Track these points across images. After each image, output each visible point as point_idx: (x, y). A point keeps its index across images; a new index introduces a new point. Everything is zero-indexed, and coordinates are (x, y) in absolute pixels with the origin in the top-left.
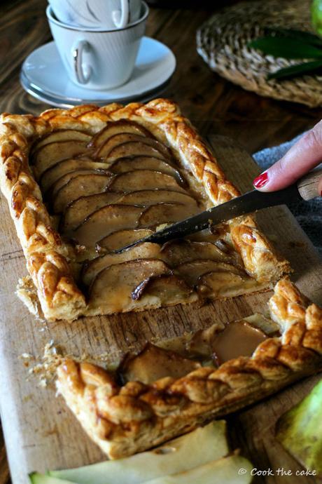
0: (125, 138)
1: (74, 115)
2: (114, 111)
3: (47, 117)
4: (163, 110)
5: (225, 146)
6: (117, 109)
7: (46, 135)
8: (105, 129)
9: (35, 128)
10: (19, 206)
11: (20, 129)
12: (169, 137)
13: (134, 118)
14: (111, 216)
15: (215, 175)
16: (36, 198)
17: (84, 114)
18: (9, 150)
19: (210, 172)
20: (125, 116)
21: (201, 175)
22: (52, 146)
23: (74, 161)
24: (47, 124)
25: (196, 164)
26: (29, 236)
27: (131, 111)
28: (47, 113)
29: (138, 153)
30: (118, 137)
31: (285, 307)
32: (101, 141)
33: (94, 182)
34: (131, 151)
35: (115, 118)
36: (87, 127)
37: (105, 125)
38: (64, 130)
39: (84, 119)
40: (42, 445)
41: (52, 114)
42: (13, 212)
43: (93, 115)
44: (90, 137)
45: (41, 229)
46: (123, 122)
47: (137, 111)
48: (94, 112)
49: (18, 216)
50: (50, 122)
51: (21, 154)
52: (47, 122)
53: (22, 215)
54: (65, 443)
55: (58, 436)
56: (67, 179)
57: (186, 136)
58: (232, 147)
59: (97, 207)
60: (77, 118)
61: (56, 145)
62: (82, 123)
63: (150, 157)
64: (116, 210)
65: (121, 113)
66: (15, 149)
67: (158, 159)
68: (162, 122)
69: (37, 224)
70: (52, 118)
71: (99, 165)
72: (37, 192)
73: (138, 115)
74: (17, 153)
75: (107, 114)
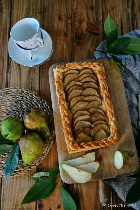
0: (86, 75)
4: (98, 67)
6: (86, 64)
7: (67, 71)
11: (61, 72)
12: (98, 76)
13: (90, 67)
14: (81, 105)
15: (107, 95)
16: (64, 100)
18: (58, 80)
20: (87, 66)
23: (73, 82)
24: (68, 69)
26: (62, 113)
29: (89, 80)
30: (84, 75)
32: (80, 74)
33: (78, 91)
34: (88, 79)
35: (85, 66)
36: (78, 68)
37: (82, 68)
38: (71, 69)
42: (59, 104)
43: (79, 66)
44: (78, 72)
45: (65, 112)
46: (86, 68)
53: (61, 105)
56: (71, 89)
57: (102, 77)
59: (78, 100)
61: (69, 75)
62: (76, 67)
63: (92, 82)
64: (82, 102)
66: (60, 79)
67: (94, 83)
68: (97, 70)
69: (64, 110)
70: (69, 66)
71: (79, 83)
72: (64, 96)
73: (90, 66)
74: (60, 81)
75: (83, 66)
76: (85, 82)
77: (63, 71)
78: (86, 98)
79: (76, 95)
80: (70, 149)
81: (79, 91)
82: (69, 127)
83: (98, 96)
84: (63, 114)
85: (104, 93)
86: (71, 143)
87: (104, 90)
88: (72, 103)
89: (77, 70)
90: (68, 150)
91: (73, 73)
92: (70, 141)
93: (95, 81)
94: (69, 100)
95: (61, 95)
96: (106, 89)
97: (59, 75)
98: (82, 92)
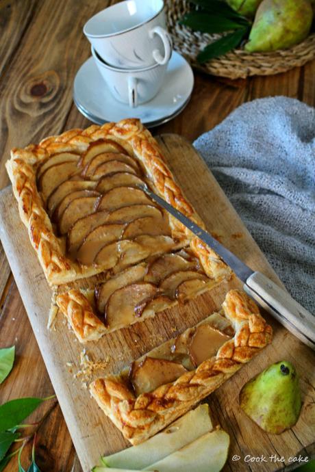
0: (104, 158)
1: (64, 141)
2: (93, 133)
3: (45, 146)
4: (130, 130)
5: (177, 146)
6: (96, 131)
7: (45, 161)
8: (89, 149)
9: (37, 156)
10: (36, 239)
11: (26, 161)
12: (137, 153)
13: (109, 137)
14: (102, 235)
15: (173, 192)
16: (48, 231)
17: (71, 139)
18: (21, 184)
19: (169, 189)
20: (102, 136)
21: (163, 190)
22: (52, 170)
23: (69, 183)
24: (46, 152)
25: (158, 181)
26: (47, 265)
27: (106, 132)
28: (45, 142)
29: (115, 170)
30: (98, 157)
31: (234, 310)
32: (87, 160)
33: (86, 203)
34: (110, 168)
35: (95, 138)
36: (75, 148)
37: (88, 145)
38: (58, 154)
39: (72, 142)
40: (93, 435)
41: (48, 143)
42: (34, 244)
43: (78, 139)
44: (78, 157)
45: (55, 259)
46: (101, 141)
47: (111, 131)
48: (79, 137)
49: (38, 247)
50: (48, 149)
51: (31, 185)
52: (45, 149)
53: (40, 246)
54: (108, 431)
55: (102, 426)
56: (67, 201)
57: (148, 153)
58: (182, 146)
59: (92, 226)
60: (67, 143)
61: (54, 168)
62: (71, 145)
63: (124, 172)
64: (105, 229)
65: (98, 134)
66: (26, 181)
67: (130, 173)
68: (130, 139)
69: (51, 254)
70: (48, 146)
71: (88, 184)
72: (48, 221)
73: (111, 134)
74: (28, 185)
75: (89, 136)
76: (103, 177)
77: (34, 160)
78: (117, 216)
79: (82, 215)
81: (90, 200)
85: (165, 190)
87: (162, 181)
88: (76, 235)
89: (74, 152)
91: (63, 163)
94: (63, 229)
95: (36, 217)
96: (167, 179)
97: (24, 170)
98: (101, 201)
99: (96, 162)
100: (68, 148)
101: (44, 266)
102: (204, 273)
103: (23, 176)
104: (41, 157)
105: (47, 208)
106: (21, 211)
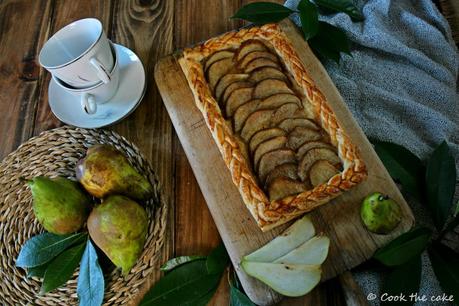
0: (253, 55)
2: (244, 35)
3: (209, 46)
4: (273, 33)
6: (246, 33)
7: (209, 58)
8: (241, 48)
9: (203, 55)
10: (212, 124)
11: (196, 59)
12: (278, 51)
13: (256, 38)
16: (219, 117)
17: (228, 40)
18: (195, 78)
19: (306, 82)
20: (251, 38)
22: (215, 64)
23: (229, 75)
24: (210, 51)
25: (298, 75)
26: (222, 144)
27: (253, 34)
28: (208, 43)
29: (262, 65)
30: (249, 55)
32: (240, 57)
34: (259, 64)
35: (246, 38)
36: (231, 46)
37: (240, 44)
38: (218, 51)
39: (229, 42)
41: (210, 44)
42: (210, 127)
43: (233, 40)
44: (233, 54)
45: (228, 139)
46: (249, 42)
47: (257, 34)
48: (234, 38)
49: (213, 129)
50: (211, 49)
51: (202, 79)
52: (209, 49)
53: (215, 129)
56: (228, 91)
57: (287, 52)
59: (250, 111)
60: (225, 43)
61: (217, 63)
62: (228, 45)
63: (268, 67)
65: (248, 36)
66: (198, 75)
67: (273, 67)
68: (272, 40)
69: (224, 136)
70: (212, 46)
71: (243, 76)
72: (218, 108)
73: (257, 36)
74: (200, 79)
75: (241, 38)
76: (254, 71)
77: (201, 58)
78: (267, 103)
79: (242, 102)
80: (263, 220)
81: (246, 90)
82: (246, 172)
83: (291, 92)
84: (225, 146)
86: (261, 206)
87: (300, 75)
88: (239, 118)
89: (230, 50)
90: (259, 223)
91: (223, 59)
92: (258, 201)
93: (274, 65)
94: (229, 114)
95: (209, 105)
96: (304, 73)
97: (195, 67)
98: (254, 91)
99: (248, 59)
100: (226, 47)
101: (219, 145)
102: (330, 144)
103: (195, 70)
104: (207, 54)
105: (215, 97)
106: (197, 101)
